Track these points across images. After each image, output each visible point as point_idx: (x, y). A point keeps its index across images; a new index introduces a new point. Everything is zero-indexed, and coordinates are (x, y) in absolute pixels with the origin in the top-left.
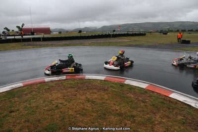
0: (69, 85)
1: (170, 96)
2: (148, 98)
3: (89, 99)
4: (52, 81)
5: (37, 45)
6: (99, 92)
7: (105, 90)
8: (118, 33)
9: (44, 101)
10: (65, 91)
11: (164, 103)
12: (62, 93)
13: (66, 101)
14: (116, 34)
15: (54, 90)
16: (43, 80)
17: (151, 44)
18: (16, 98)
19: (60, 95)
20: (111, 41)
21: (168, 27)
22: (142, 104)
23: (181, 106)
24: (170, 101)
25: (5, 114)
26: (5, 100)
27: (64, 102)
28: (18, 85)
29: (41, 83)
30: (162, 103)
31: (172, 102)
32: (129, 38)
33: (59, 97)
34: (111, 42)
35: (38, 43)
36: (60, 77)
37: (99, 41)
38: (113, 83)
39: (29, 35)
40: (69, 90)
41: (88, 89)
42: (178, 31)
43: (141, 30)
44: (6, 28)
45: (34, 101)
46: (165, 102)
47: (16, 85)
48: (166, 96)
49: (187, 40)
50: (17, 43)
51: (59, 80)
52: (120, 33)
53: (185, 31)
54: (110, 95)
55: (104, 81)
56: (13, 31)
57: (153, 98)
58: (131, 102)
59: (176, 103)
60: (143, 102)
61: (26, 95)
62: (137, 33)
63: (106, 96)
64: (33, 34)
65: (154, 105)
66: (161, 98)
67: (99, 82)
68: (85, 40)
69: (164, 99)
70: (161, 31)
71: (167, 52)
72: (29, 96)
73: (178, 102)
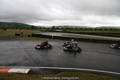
1: (8, 72)
21: (7, 26)
23: (16, 76)
46: (5, 78)
49: (18, 33)
53: (18, 28)
69: (4, 76)
70: (2, 28)
71: (6, 42)
73: (14, 74)
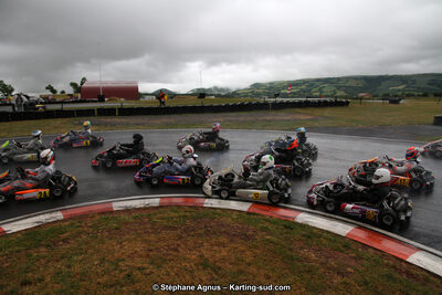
0: (165, 223)
1: (409, 259)
2: (353, 263)
3: (207, 259)
4: (128, 211)
5: (106, 125)
6: (232, 241)
7: (247, 238)
8: (285, 100)
9: (103, 260)
10: (152, 237)
11: (395, 280)
12: (146, 241)
13: (152, 263)
14: (282, 103)
15: (128, 233)
16: (108, 206)
17: (360, 126)
18: (43, 249)
19: (139, 247)
20: (268, 118)
21: (401, 87)
22: (337, 280)
24: (409, 274)
25: (9, 289)
26: (18, 251)
27: (146, 265)
28: (54, 215)
29: (103, 213)
30: (389, 277)
31: (416, 278)
32: (309, 111)
33: (136, 252)
34: (270, 121)
35: (109, 120)
36: (147, 201)
37: (241, 119)
38: (266, 220)
39: (93, 101)
40: (164, 234)
41: (207, 233)
42: (425, 95)
43: (339, 93)
44: (50, 88)
45: (80, 258)
46: (397, 276)
47: (47, 216)
48: (397, 258)
50: (65, 120)
51: (145, 209)
52: (291, 100)
54: (258, 251)
55: (248, 213)
56: (63, 92)
57: (365, 262)
58: (309, 271)
59: (426, 280)
60: (338, 273)
61: (65, 241)
62: (328, 99)
63: (248, 253)
64: (101, 99)
65: (366, 283)
66: (387, 265)
67: (235, 217)
68: (211, 115)
69: (394, 267)
70: (385, 95)
72: (73, 244)
